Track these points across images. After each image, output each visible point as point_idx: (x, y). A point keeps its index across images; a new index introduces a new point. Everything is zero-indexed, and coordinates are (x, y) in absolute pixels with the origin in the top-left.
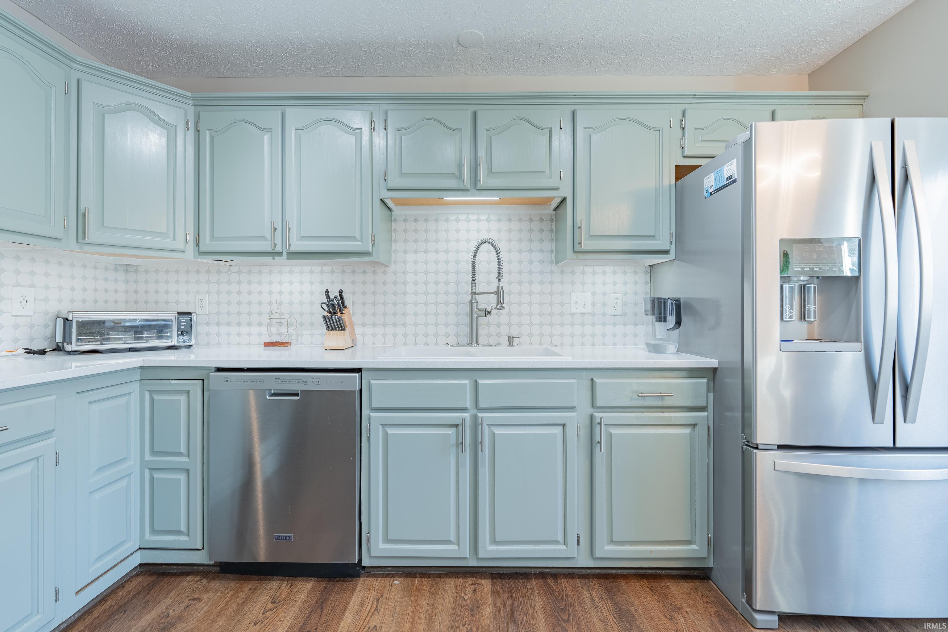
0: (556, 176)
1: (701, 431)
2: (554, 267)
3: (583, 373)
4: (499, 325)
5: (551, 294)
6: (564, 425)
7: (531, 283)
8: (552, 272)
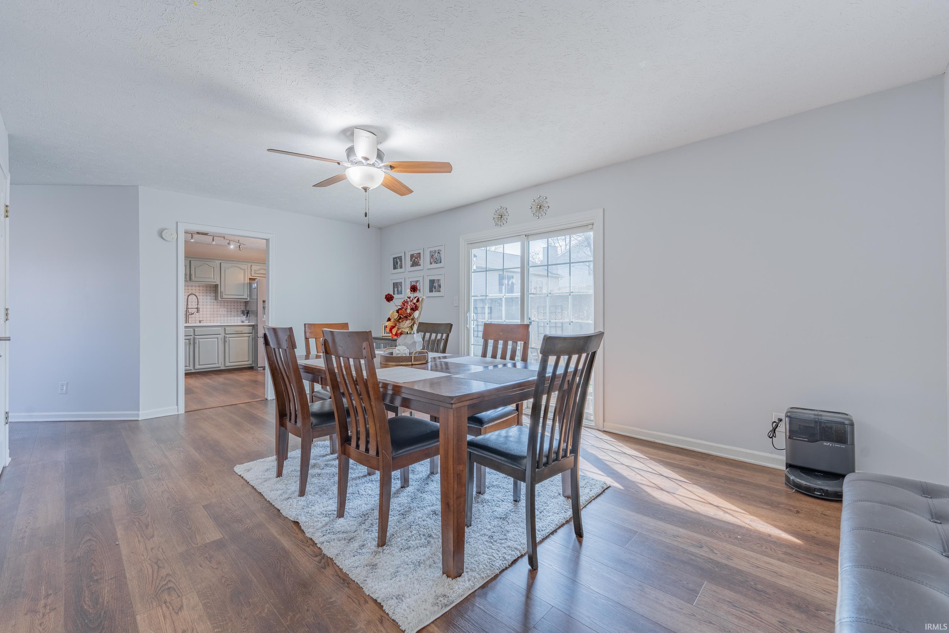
0: (215, 278)
1: (251, 338)
2: (215, 301)
3: (223, 327)
4: (195, 317)
5: (214, 308)
6: (218, 338)
7: (207, 305)
8: (214, 302)
